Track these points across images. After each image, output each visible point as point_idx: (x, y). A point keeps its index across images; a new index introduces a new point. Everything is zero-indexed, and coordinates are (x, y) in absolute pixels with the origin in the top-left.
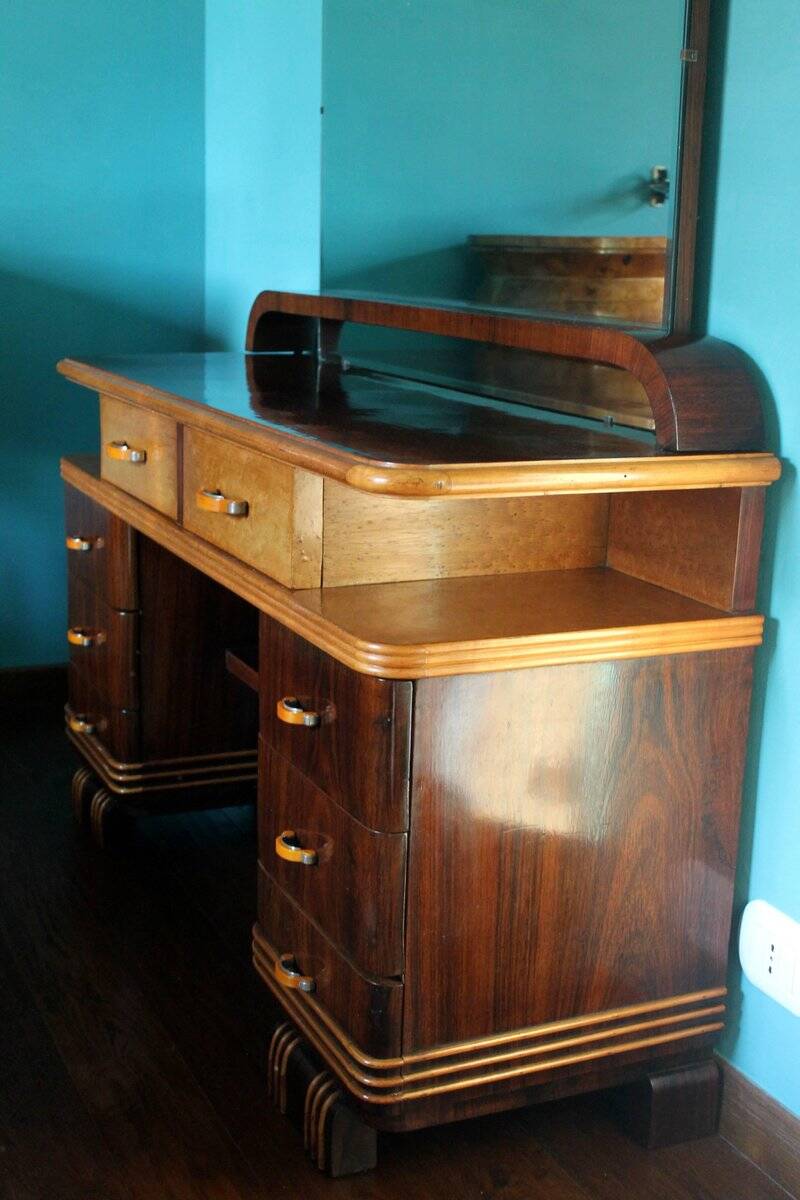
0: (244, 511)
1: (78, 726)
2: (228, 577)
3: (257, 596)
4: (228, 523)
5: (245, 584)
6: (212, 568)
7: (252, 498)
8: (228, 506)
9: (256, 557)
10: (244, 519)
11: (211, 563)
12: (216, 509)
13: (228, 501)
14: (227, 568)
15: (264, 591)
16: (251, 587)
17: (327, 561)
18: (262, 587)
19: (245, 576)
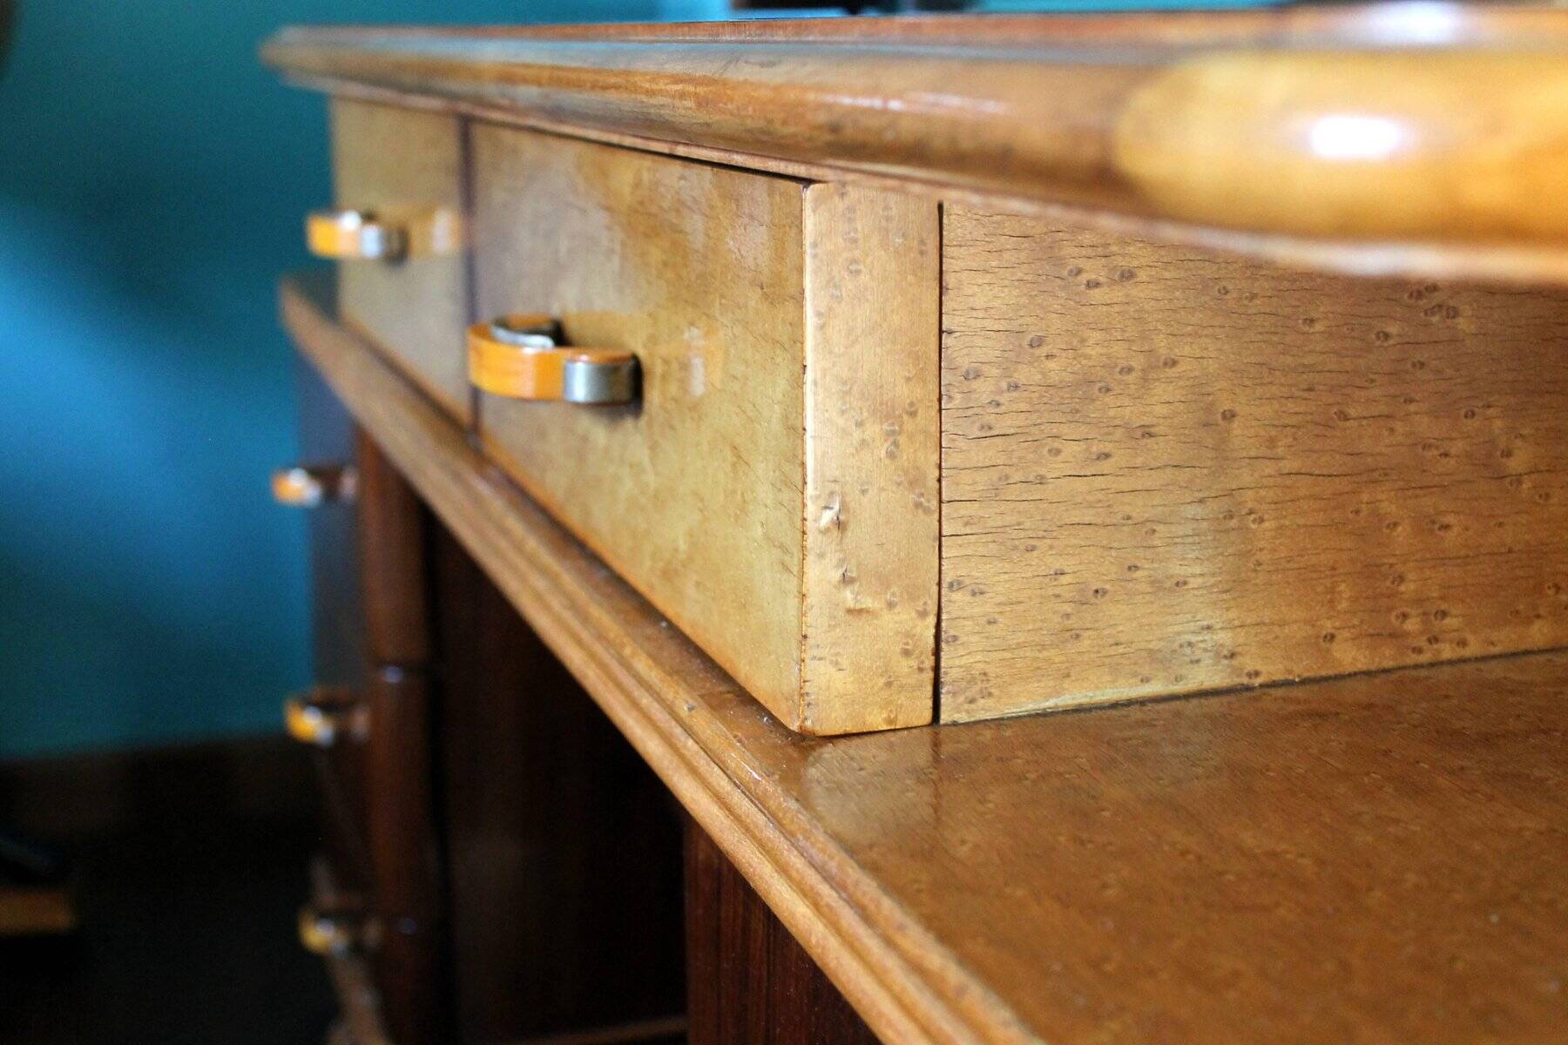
0: (624, 393)
1: (319, 935)
2: (579, 642)
3: (667, 740)
4: (585, 439)
5: (628, 682)
6: (539, 597)
7: (653, 340)
8: (565, 379)
9: (669, 574)
10: (629, 423)
11: (540, 584)
12: (525, 386)
13: (565, 353)
14: (573, 606)
15: (689, 731)
16: (646, 700)
17: (956, 603)
18: (683, 710)
19: (627, 651)
